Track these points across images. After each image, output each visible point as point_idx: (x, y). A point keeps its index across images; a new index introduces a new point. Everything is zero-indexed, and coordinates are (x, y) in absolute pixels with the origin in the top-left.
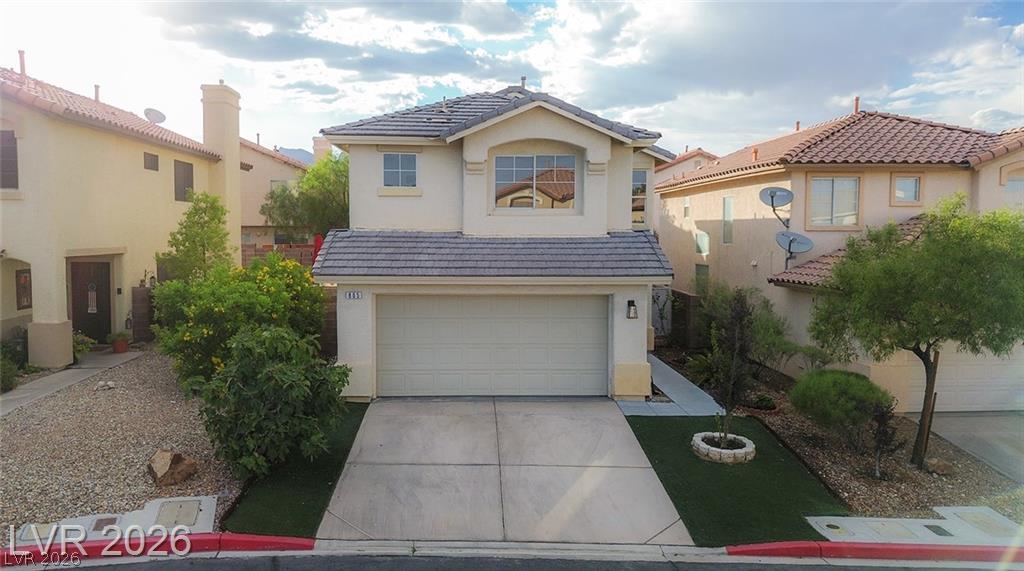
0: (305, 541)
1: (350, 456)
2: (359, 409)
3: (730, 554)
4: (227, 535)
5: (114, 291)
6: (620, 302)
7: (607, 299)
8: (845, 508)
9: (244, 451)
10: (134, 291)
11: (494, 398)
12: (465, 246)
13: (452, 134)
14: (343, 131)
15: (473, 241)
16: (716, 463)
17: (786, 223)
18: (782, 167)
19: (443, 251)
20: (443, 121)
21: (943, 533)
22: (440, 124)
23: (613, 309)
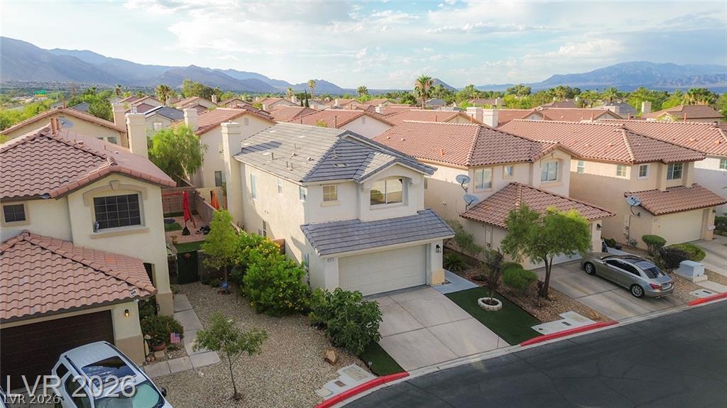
0: (405, 373)
3: (522, 346)
6: (433, 247)
7: (426, 245)
8: (538, 321)
11: (385, 294)
12: (367, 228)
13: (362, 179)
14: (309, 179)
15: (368, 224)
16: (493, 312)
17: (466, 190)
18: (467, 168)
19: (362, 232)
20: (344, 166)
21: (568, 325)
22: (344, 169)
23: (430, 249)
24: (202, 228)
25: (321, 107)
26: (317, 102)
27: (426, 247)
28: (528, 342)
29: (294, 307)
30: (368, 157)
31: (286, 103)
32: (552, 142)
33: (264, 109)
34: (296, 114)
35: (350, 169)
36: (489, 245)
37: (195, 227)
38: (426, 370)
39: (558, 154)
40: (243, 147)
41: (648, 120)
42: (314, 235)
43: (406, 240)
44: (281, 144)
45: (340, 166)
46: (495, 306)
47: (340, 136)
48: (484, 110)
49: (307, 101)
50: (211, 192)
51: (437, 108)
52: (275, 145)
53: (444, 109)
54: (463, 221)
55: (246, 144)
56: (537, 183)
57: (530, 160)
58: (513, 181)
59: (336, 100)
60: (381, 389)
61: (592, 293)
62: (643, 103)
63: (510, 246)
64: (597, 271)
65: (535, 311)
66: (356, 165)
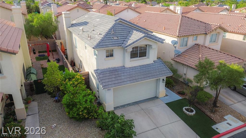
6: (161, 80)
11: (136, 102)
12: (128, 71)
13: (127, 47)
14: (98, 47)
15: (129, 69)
16: (191, 116)
17: (175, 47)
18: (177, 37)
19: (126, 74)
20: (117, 38)
21: (230, 125)
22: (117, 40)
23: (159, 81)
24: (56, 59)
25: (111, 4)
26: (111, 2)
27: (158, 81)
29: (89, 117)
30: (129, 33)
31: (99, 2)
32: (216, 24)
33: (91, 5)
34: (102, 7)
35: (120, 40)
36: (185, 74)
37: (54, 59)
39: (218, 30)
40: (72, 23)
41: (235, 12)
42: (101, 76)
44: (88, 23)
45: (115, 38)
46: (192, 113)
47: (116, 21)
48: (177, 7)
49: (107, 2)
50: (61, 43)
51: (155, 5)
52: (85, 23)
53: (157, 6)
54: (173, 62)
55: (74, 22)
56: (207, 44)
57: (206, 33)
58: (197, 43)
59: (118, 1)
61: (236, 102)
62: (233, 5)
63: (198, 78)
64: (237, 89)
65: (212, 115)
66: (123, 38)
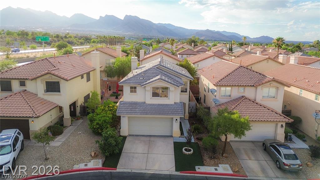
0: (115, 169)
1: (123, 151)
2: (125, 138)
3: (180, 173)
4: (104, 168)
5: (76, 107)
6: (174, 120)
7: (172, 118)
8: (203, 165)
9: (106, 152)
10: (80, 106)
11: (150, 136)
13: (143, 85)
14: (122, 83)
17: (215, 96)
18: (214, 85)
28: (184, 172)
32: (271, 77)
38: (127, 170)
42: (121, 106)
43: (158, 114)
45: (141, 78)
46: (187, 152)
47: (155, 66)
57: (253, 85)
58: (244, 95)
60: (99, 172)
66: (148, 79)
